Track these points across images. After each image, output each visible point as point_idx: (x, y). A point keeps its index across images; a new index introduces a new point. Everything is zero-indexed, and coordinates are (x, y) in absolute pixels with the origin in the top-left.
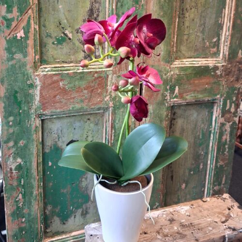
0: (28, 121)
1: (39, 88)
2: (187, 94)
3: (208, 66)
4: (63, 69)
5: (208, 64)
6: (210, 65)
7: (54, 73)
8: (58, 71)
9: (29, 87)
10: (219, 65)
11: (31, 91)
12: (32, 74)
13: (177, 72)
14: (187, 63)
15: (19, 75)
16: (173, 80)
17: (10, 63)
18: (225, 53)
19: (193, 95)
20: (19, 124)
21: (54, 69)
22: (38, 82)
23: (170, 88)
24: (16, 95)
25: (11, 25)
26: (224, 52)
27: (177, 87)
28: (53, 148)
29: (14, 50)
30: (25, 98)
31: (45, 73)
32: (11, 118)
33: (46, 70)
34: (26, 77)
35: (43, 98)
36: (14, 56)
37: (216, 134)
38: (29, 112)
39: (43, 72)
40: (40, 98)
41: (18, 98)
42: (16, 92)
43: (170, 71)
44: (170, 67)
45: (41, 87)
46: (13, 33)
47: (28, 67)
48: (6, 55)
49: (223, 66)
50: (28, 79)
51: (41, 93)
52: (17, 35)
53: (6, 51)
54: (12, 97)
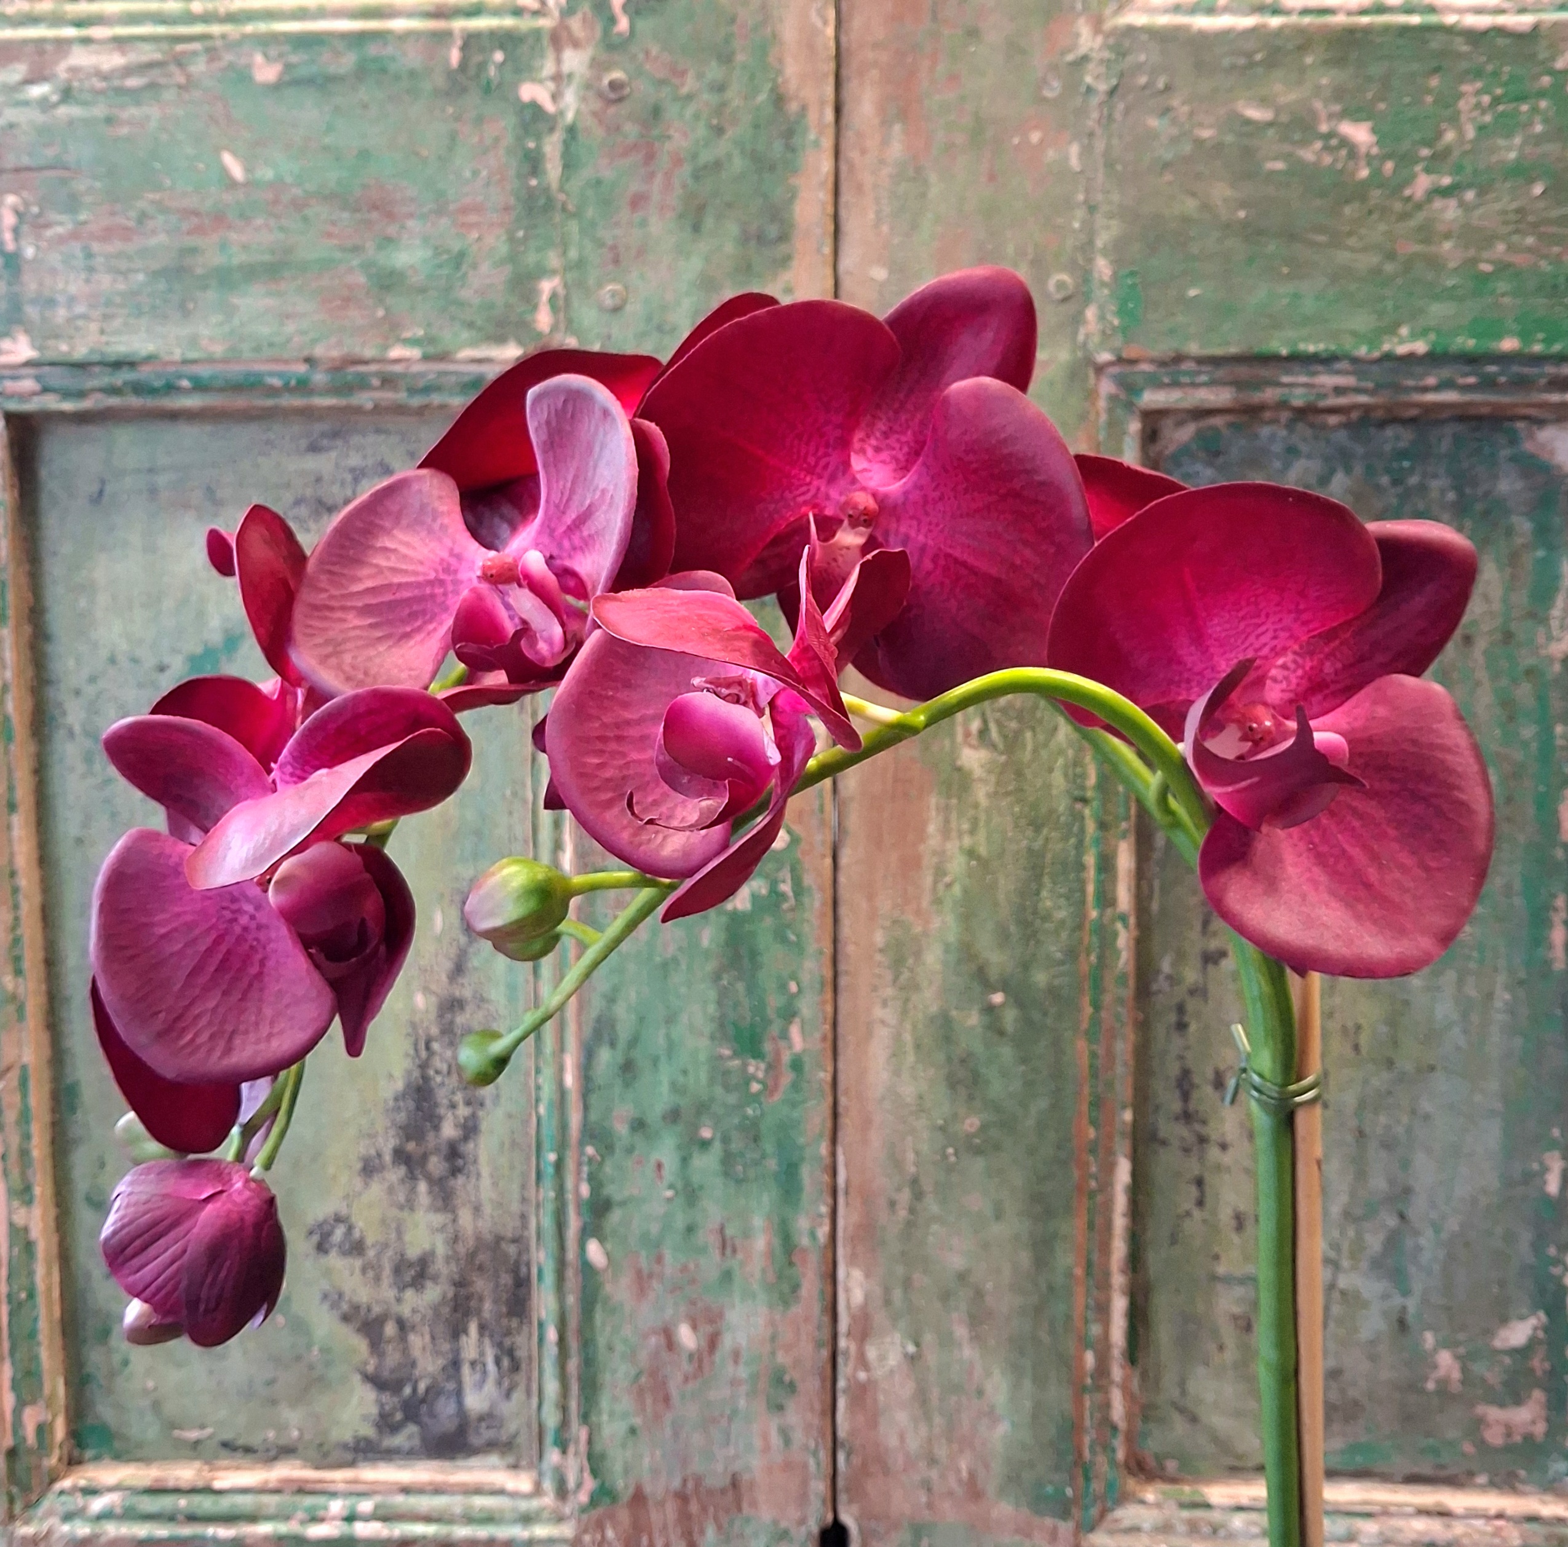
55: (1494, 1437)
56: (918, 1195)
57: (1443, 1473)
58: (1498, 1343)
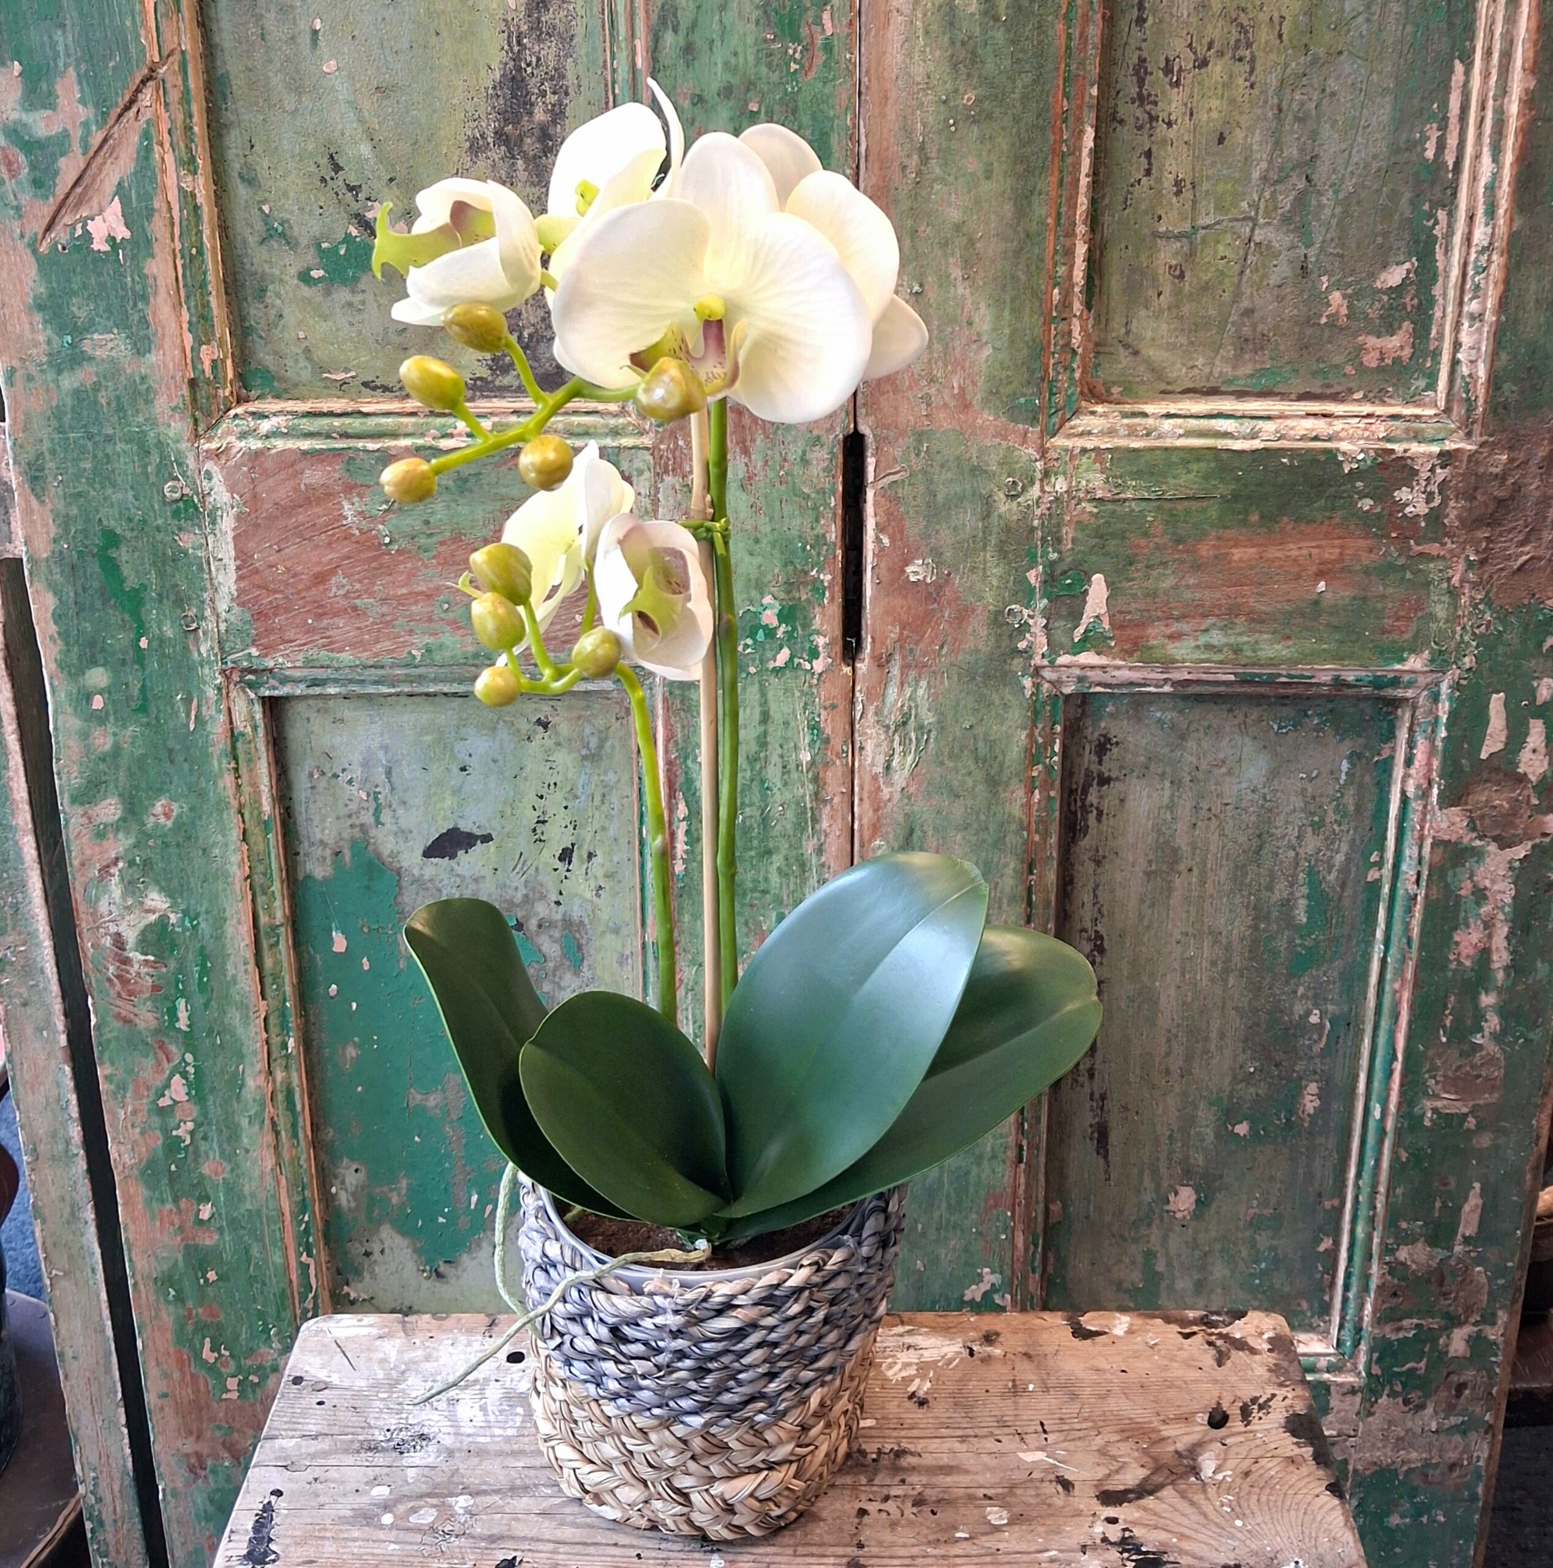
0: (188, 701)
1: (227, 524)
2: (1176, 627)
3: (1331, 454)
4: (355, 424)
5: (1330, 439)
6: (1344, 446)
7: (306, 445)
8: (328, 436)
9: (176, 514)
10: (1416, 448)
11: (187, 541)
12: (184, 446)
13: (1095, 480)
14: (1167, 425)
15: (120, 446)
16: (1068, 533)
17: (69, 382)
18: (1465, 370)
19: (1216, 638)
20: (143, 709)
21: (307, 425)
22: (220, 494)
23: (1050, 579)
24: (113, 553)
25: (56, 173)
26: (1455, 363)
27: (1098, 578)
28: (347, 855)
29: (80, 310)
30: (161, 574)
31: (255, 444)
32: (98, 677)
33: (265, 426)
34: (155, 458)
35: (257, 579)
36: (87, 346)
37: (1409, 910)
38: (186, 648)
39: (243, 436)
40: (240, 578)
41: (126, 571)
42: (112, 539)
43: (1046, 474)
44: (1043, 452)
45: (239, 518)
46: (68, 219)
47: (162, 404)
48: (41, 338)
49: (1447, 458)
50: (165, 472)
51: (243, 556)
52: (91, 226)
53: (38, 318)
54: (94, 567)
55: (1371, 360)
56: (925, 160)
57: (1329, 391)
58: (1378, 284)
